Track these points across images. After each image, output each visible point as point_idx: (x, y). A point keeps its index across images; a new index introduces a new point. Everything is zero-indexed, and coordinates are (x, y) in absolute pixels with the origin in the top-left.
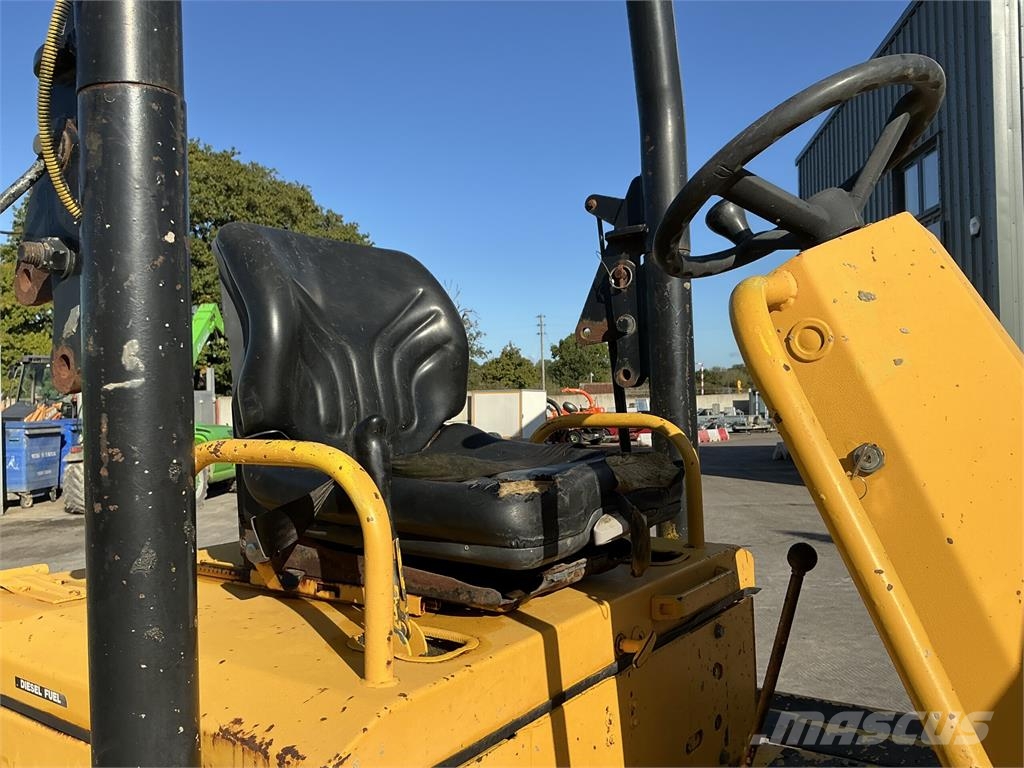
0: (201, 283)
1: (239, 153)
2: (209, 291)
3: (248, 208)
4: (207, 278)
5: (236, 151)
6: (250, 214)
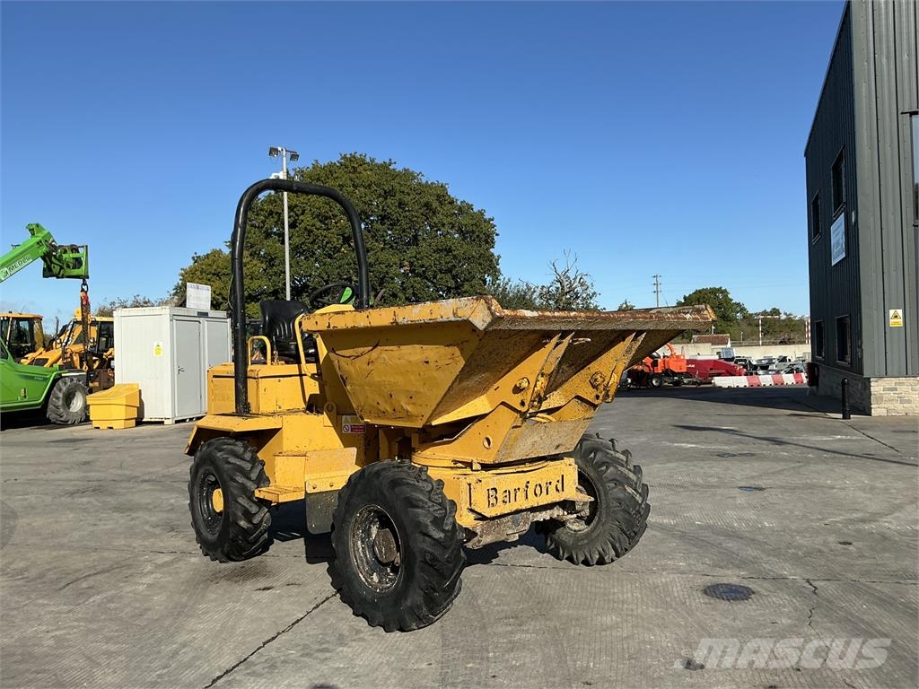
1: (395, 163)
3: (399, 206)
5: (393, 161)
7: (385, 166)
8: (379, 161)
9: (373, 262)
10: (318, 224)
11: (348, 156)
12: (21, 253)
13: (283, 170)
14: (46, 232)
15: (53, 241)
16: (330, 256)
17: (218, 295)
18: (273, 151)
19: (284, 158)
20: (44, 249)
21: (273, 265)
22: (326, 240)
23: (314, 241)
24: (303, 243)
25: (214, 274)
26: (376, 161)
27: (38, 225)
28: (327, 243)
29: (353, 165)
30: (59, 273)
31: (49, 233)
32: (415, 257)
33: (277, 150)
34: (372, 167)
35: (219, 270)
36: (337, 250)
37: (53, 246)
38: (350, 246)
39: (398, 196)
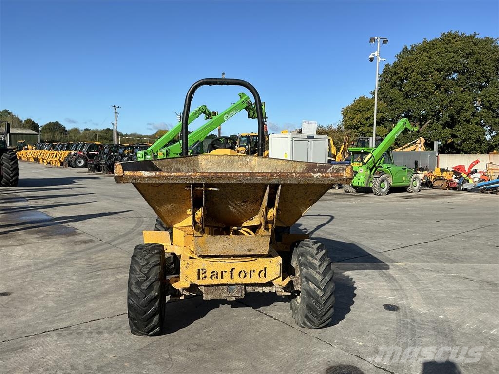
0: (448, 101)
1: (478, 34)
2: (452, 104)
3: (476, 63)
4: (452, 99)
5: (477, 33)
6: (476, 65)
7: (471, 37)
8: (468, 34)
9: (453, 100)
10: (420, 78)
11: (446, 33)
12: (234, 108)
13: (377, 50)
14: (246, 97)
15: (250, 101)
16: (427, 98)
17: (358, 122)
18: (373, 40)
19: (379, 43)
20: (245, 105)
21: (393, 104)
22: (425, 87)
23: (417, 88)
24: (410, 90)
25: (358, 111)
26: (466, 34)
27: (243, 93)
28: (425, 89)
29: (449, 39)
30: (253, 116)
31: (248, 97)
32: (484, 96)
33: (374, 39)
34: (462, 38)
35: (360, 108)
36: (431, 93)
37: (249, 103)
38: (440, 90)
39: (476, 56)
